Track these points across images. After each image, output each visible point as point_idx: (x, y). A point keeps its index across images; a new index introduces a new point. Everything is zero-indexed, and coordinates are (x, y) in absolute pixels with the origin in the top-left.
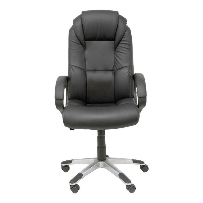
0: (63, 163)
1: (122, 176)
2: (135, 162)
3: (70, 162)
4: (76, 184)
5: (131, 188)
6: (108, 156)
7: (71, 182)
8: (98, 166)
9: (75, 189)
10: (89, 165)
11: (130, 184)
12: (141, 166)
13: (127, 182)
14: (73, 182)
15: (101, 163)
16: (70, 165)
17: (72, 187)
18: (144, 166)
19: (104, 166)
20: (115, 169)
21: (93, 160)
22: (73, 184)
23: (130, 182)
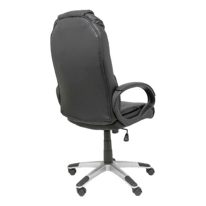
0: (70, 166)
1: (128, 180)
2: (141, 165)
3: (77, 165)
4: (83, 187)
5: (138, 191)
6: (114, 160)
7: (77, 185)
8: (105, 170)
9: (82, 192)
10: (95, 168)
11: (136, 187)
12: (147, 169)
13: (133, 185)
14: (80, 185)
15: (108, 166)
16: (77, 169)
17: (79, 189)
18: (150, 169)
19: (111, 170)
20: (122, 172)
21: (100, 163)
22: (80, 187)
23: (136, 185)
